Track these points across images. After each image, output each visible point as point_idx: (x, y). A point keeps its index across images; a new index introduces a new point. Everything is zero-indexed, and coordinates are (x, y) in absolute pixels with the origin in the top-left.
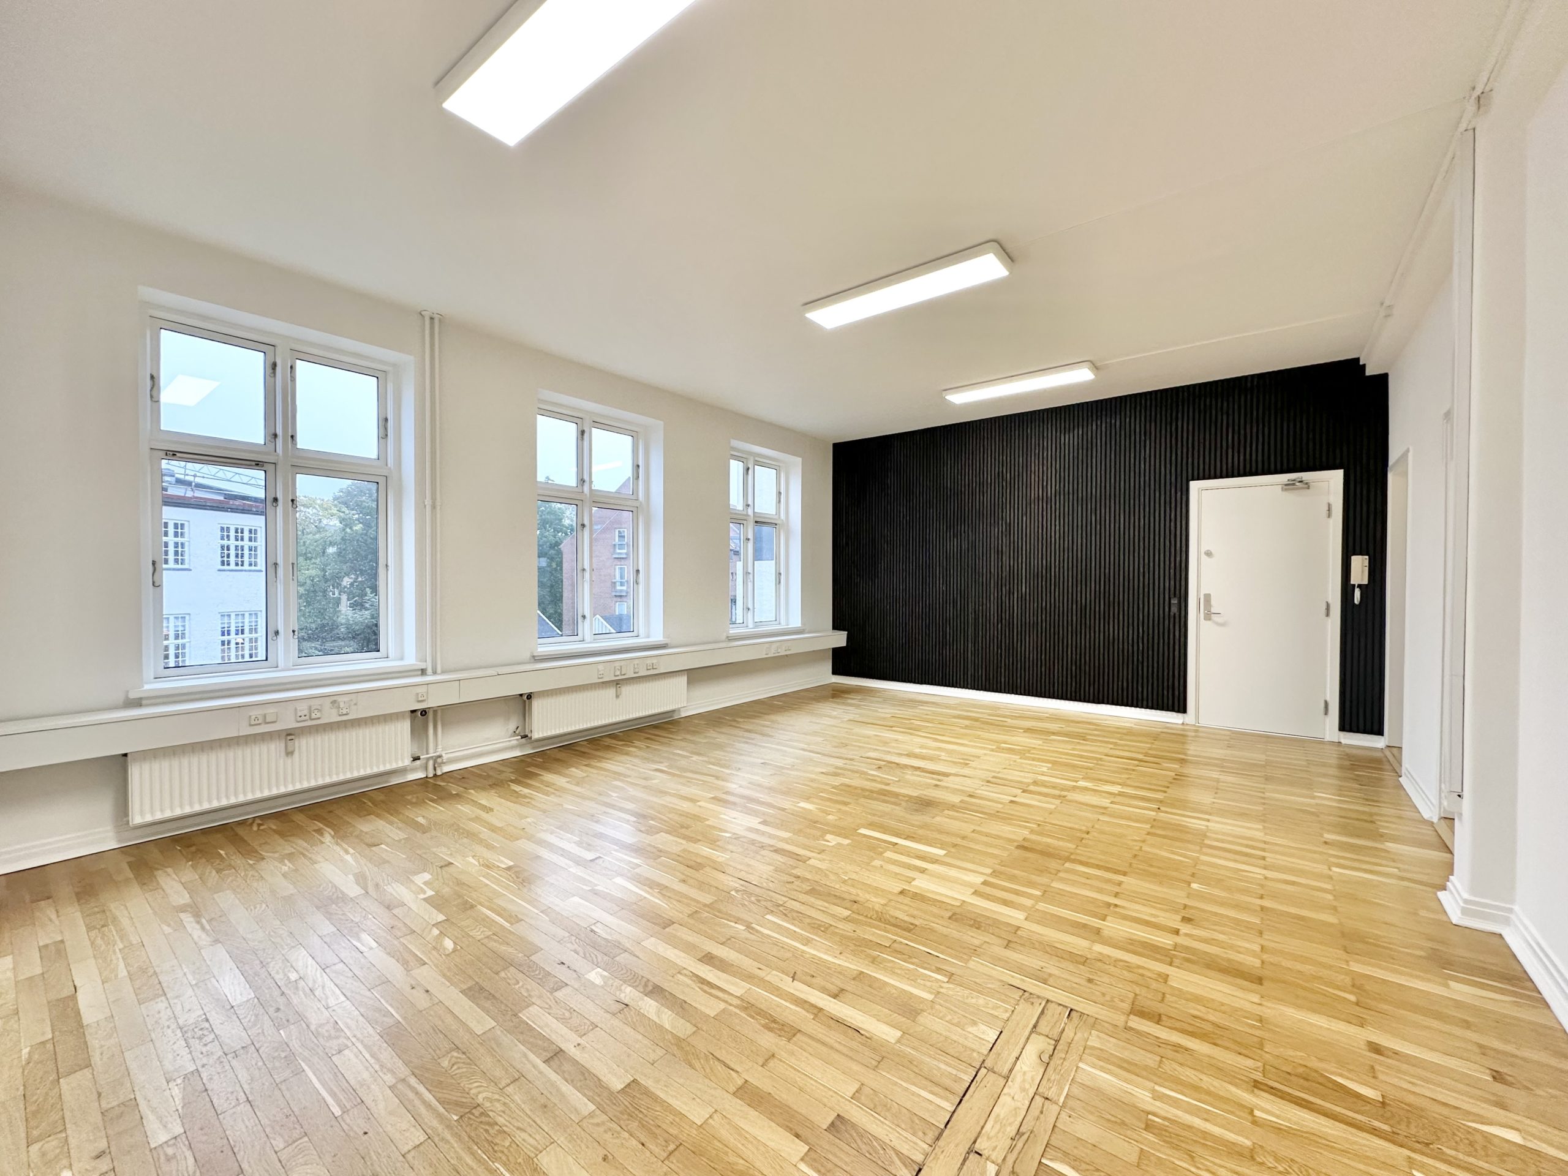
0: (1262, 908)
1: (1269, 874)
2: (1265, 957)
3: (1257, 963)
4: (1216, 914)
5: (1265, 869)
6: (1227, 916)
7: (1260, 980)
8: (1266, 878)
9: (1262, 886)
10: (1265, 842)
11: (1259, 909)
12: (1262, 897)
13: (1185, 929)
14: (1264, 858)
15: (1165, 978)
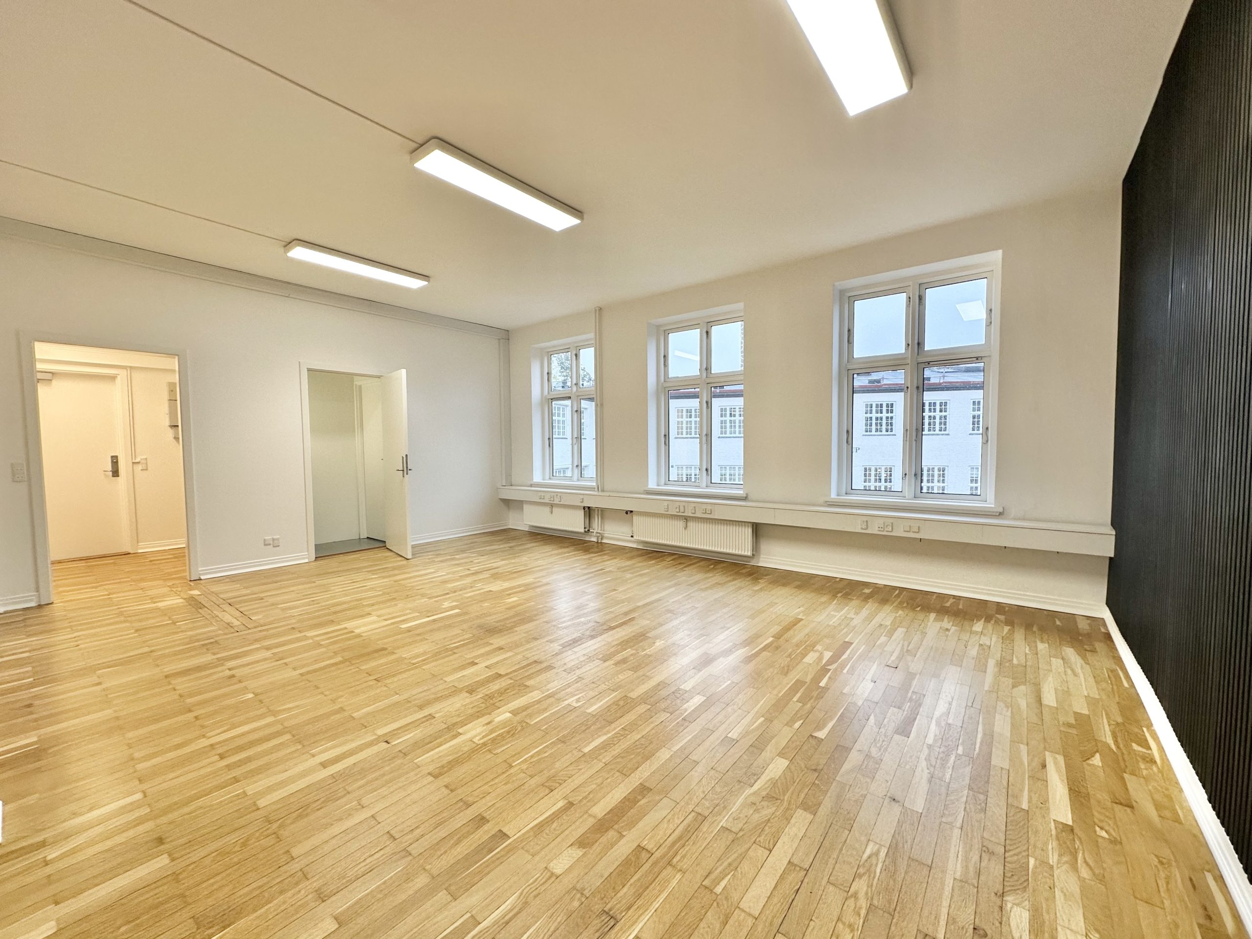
0: (190, 711)
1: (203, 743)
2: (171, 686)
3: (173, 682)
4: (217, 689)
5: (212, 745)
6: (210, 692)
7: (166, 677)
8: (204, 736)
9: (203, 727)
10: (236, 780)
11: (193, 709)
12: (196, 718)
13: (228, 673)
14: (222, 757)
15: (214, 654)
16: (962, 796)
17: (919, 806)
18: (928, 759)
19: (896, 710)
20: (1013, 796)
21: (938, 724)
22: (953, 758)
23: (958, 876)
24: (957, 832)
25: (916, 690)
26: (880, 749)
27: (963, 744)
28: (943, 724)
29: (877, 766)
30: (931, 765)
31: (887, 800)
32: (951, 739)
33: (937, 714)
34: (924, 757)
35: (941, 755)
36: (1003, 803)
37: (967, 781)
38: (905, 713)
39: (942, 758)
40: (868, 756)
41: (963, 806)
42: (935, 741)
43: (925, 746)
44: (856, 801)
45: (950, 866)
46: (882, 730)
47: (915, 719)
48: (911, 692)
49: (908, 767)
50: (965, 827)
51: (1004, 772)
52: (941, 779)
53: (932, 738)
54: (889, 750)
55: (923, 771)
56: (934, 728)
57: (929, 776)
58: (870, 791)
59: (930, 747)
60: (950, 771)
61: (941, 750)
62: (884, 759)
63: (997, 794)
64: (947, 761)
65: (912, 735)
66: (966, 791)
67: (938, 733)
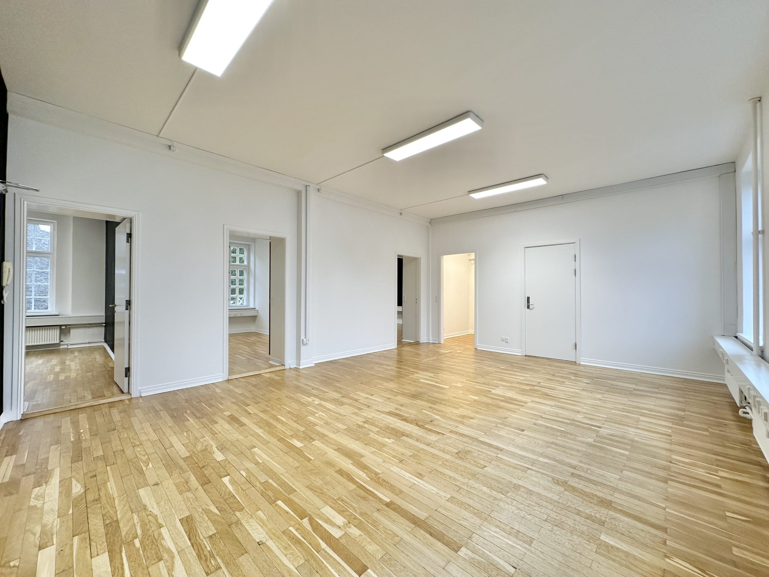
16: (120, 514)
17: (142, 492)
18: (156, 517)
19: (211, 533)
20: (85, 539)
21: (169, 551)
22: (139, 532)
23: (108, 483)
24: (116, 495)
25: (219, 572)
26: (187, 498)
27: (138, 550)
28: (166, 556)
29: (179, 490)
30: (150, 515)
31: (159, 481)
32: (150, 547)
33: (178, 562)
34: (159, 516)
35: (148, 527)
36: (92, 528)
37: (121, 525)
38: (202, 537)
39: (146, 525)
40: (189, 490)
41: (117, 508)
42: (160, 534)
43: (164, 524)
44: (172, 472)
45: (113, 484)
46: (201, 510)
47: (190, 539)
48: (222, 565)
49: (163, 503)
50: (112, 501)
51: (96, 553)
52: (138, 512)
53: (164, 534)
54: (183, 503)
55: (153, 508)
56: (169, 544)
57: (147, 508)
58: (171, 479)
59: (160, 526)
60: (136, 521)
61: (151, 531)
62: (180, 496)
63: (97, 531)
64: (141, 526)
65: (179, 524)
66: (119, 517)
67: (163, 542)
